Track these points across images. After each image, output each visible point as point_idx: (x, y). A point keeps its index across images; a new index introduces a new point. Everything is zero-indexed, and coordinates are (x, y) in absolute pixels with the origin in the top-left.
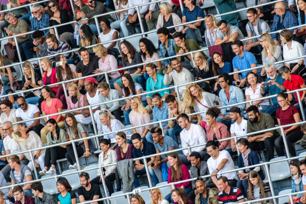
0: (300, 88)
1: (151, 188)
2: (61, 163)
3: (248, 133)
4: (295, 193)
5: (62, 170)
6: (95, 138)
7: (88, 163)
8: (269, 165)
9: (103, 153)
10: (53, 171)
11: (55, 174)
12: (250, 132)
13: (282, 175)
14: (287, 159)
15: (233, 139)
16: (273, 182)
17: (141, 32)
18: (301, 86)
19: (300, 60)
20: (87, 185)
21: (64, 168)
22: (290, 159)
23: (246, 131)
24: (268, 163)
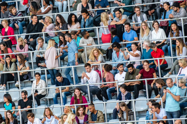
0: (161, 57)
1: (62, 106)
2: (9, 84)
3: (125, 80)
4: (149, 120)
5: (10, 88)
6: (32, 71)
7: (25, 86)
8: (135, 101)
9: (36, 81)
10: (4, 88)
11: (5, 90)
12: (127, 80)
13: (142, 108)
14: (147, 99)
15: (116, 83)
16: (136, 112)
17: (68, 11)
18: (162, 56)
19: (163, 40)
20: (25, 98)
21: (11, 87)
22: (148, 99)
23: (124, 79)
24: (135, 100)
